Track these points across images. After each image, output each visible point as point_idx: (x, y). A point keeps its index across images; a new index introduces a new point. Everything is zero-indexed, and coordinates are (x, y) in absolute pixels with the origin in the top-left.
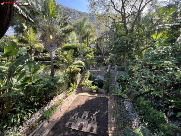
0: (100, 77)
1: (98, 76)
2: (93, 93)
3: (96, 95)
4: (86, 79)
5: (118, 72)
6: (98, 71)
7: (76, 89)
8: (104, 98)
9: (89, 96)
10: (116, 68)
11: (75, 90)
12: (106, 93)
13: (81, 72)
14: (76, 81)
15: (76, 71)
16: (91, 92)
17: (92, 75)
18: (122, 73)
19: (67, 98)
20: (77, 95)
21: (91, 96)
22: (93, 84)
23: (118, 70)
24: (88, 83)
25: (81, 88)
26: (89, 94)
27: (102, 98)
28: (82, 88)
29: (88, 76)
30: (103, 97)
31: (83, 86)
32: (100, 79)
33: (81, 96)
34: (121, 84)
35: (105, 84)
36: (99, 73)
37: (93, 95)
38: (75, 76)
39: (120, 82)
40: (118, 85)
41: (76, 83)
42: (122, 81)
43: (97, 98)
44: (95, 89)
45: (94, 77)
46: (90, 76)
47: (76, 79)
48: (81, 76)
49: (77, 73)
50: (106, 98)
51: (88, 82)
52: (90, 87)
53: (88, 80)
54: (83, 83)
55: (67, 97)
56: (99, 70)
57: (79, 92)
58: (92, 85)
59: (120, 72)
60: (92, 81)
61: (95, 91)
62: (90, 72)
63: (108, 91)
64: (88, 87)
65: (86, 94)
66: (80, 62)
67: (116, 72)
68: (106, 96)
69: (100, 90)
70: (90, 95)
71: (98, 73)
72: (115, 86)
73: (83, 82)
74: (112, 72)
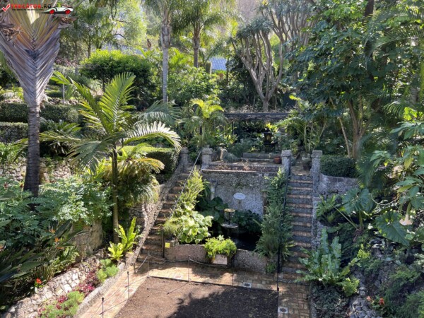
0: (247, 200)
1: (239, 196)
2: (215, 271)
3: (227, 279)
4: (183, 207)
5: (325, 178)
6: (238, 175)
7: (138, 250)
8: (259, 290)
9: (196, 283)
10: (316, 164)
11: (132, 256)
12: (273, 273)
13: (163, 176)
14: (140, 216)
15: (143, 172)
16: (204, 265)
17: (213, 190)
18: (342, 184)
19: (96, 291)
20: (141, 279)
21: (203, 283)
22: (215, 230)
23: (328, 170)
24: (191, 223)
25: (161, 246)
26: (195, 272)
27: (254, 290)
28: (167, 245)
29: (193, 196)
30: (259, 286)
31: (169, 236)
32: (248, 207)
33: (159, 284)
34: (340, 233)
35: (268, 233)
36: (243, 181)
37: (212, 276)
38: (136, 193)
39: (333, 224)
40: (325, 236)
41: (141, 222)
42: (341, 219)
43: (229, 291)
44: (224, 254)
45: (218, 200)
46: (203, 192)
47: (139, 205)
48: (161, 193)
49: (146, 182)
50: (270, 291)
51: (195, 222)
52: (204, 242)
53: (195, 214)
54: (169, 224)
55: (95, 284)
56: (241, 168)
57: (152, 266)
58: (208, 234)
59: (335, 181)
60: (210, 218)
61: (224, 261)
62: (205, 176)
63: (281, 261)
64: (193, 242)
65: (184, 273)
66: (162, 130)
67: (319, 180)
68: (271, 283)
69: (246, 256)
70: (200, 280)
71: (239, 184)
72: (310, 242)
73: (172, 219)
74: (301, 178)
